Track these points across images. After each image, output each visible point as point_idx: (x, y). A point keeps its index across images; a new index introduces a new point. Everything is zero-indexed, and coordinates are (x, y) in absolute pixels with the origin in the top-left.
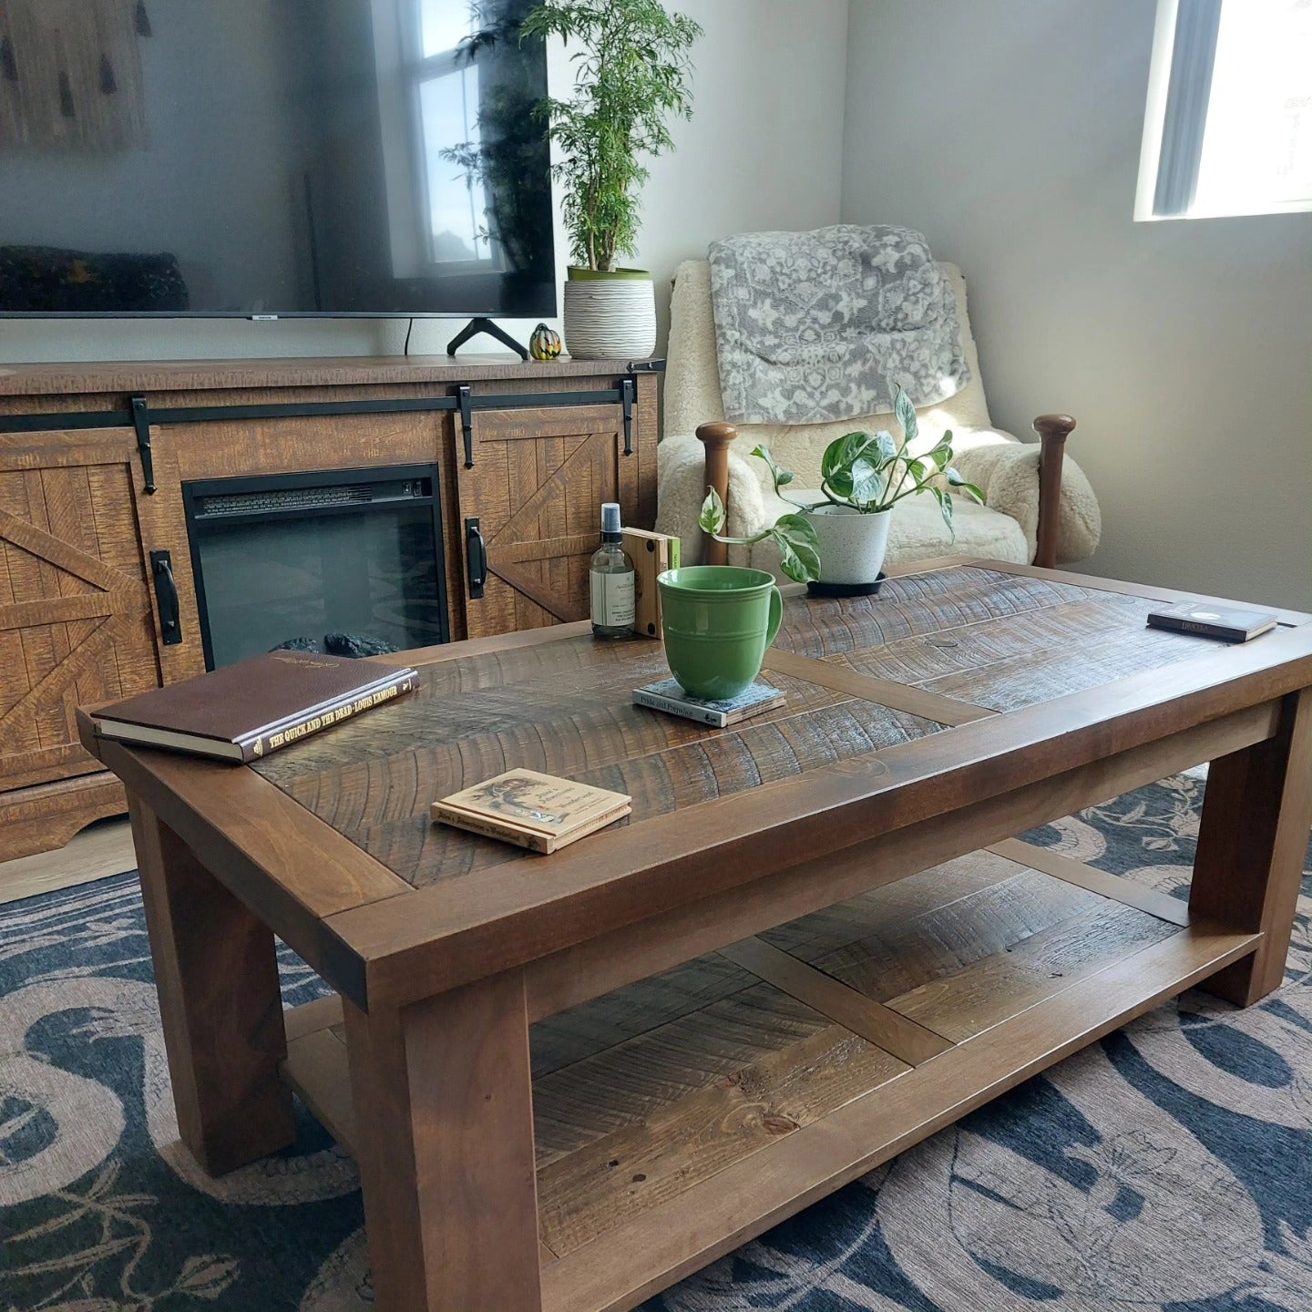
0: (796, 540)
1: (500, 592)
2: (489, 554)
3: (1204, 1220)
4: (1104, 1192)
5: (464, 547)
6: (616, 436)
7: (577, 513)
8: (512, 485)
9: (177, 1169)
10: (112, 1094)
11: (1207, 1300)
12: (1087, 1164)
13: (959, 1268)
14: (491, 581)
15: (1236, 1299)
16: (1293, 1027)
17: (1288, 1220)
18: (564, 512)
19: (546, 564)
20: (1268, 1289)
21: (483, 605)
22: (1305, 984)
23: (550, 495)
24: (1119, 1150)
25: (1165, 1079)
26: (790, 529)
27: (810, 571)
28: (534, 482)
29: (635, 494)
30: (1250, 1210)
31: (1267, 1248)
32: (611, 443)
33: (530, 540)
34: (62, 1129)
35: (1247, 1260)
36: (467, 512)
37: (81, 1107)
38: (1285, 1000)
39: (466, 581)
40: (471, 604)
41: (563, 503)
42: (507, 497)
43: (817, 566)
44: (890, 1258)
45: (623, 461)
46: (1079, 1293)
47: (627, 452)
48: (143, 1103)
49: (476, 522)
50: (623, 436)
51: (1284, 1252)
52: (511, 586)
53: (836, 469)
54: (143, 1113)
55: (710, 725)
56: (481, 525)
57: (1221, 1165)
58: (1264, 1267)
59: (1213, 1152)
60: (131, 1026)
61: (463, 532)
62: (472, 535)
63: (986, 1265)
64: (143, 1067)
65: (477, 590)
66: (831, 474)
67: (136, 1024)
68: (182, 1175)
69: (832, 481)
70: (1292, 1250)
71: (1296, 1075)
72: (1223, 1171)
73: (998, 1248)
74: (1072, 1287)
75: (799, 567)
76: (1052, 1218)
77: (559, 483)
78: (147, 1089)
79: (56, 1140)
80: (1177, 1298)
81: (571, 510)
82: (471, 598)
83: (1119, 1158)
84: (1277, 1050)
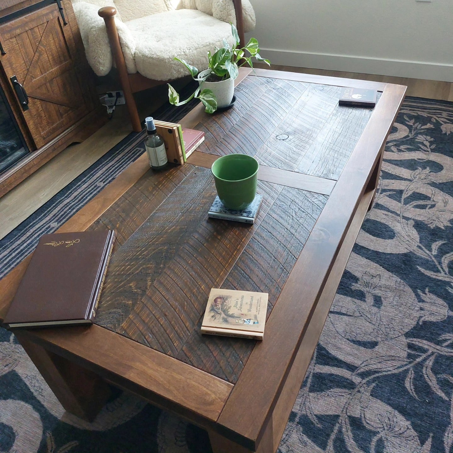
0: (208, 98)
1: (34, 103)
2: (25, 89)
3: (399, 298)
4: (370, 300)
5: (14, 91)
6: (58, 18)
7: (53, 58)
8: (23, 55)
9: (75, 425)
10: (22, 403)
11: (414, 328)
12: (360, 291)
13: (348, 347)
14: (30, 100)
15: (421, 324)
16: (386, 213)
17: (419, 289)
18: (48, 60)
19: (48, 84)
20: (426, 317)
21: (30, 112)
22: (381, 194)
23: (40, 55)
24: (365, 281)
25: (363, 247)
26: (205, 95)
27: (214, 108)
28: (32, 50)
29: (73, 41)
30: (409, 289)
31: (419, 302)
32: (57, 22)
33: (39, 77)
34: (15, 429)
35: (417, 309)
36: (10, 75)
37: (14, 415)
38: (379, 202)
39: (20, 105)
40: (25, 114)
41: (46, 56)
42: (23, 62)
43: (216, 105)
44: (328, 352)
45: (64, 29)
46: (382, 341)
47: (65, 24)
48: (39, 402)
49: (15, 78)
50: (61, 17)
51: (423, 301)
52: (38, 99)
53: (216, 65)
54: (42, 406)
55: (249, 224)
56: (17, 78)
57: (394, 275)
58: (421, 309)
59: (389, 271)
60: (5, 367)
61: (11, 84)
62: (16, 85)
63: (354, 342)
64: (25, 384)
65: (25, 107)
66: (215, 67)
67: (7, 365)
68: (79, 427)
69: (215, 71)
70: (425, 299)
71: (396, 232)
72: (396, 278)
73: (353, 333)
74: (379, 339)
75: (210, 108)
76: (361, 316)
77: (42, 47)
78: (35, 394)
79: (16, 434)
80: (407, 330)
81: (50, 57)
82: (24, 111)
83: (367, 285)
84: (386, 224)
